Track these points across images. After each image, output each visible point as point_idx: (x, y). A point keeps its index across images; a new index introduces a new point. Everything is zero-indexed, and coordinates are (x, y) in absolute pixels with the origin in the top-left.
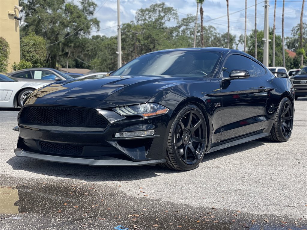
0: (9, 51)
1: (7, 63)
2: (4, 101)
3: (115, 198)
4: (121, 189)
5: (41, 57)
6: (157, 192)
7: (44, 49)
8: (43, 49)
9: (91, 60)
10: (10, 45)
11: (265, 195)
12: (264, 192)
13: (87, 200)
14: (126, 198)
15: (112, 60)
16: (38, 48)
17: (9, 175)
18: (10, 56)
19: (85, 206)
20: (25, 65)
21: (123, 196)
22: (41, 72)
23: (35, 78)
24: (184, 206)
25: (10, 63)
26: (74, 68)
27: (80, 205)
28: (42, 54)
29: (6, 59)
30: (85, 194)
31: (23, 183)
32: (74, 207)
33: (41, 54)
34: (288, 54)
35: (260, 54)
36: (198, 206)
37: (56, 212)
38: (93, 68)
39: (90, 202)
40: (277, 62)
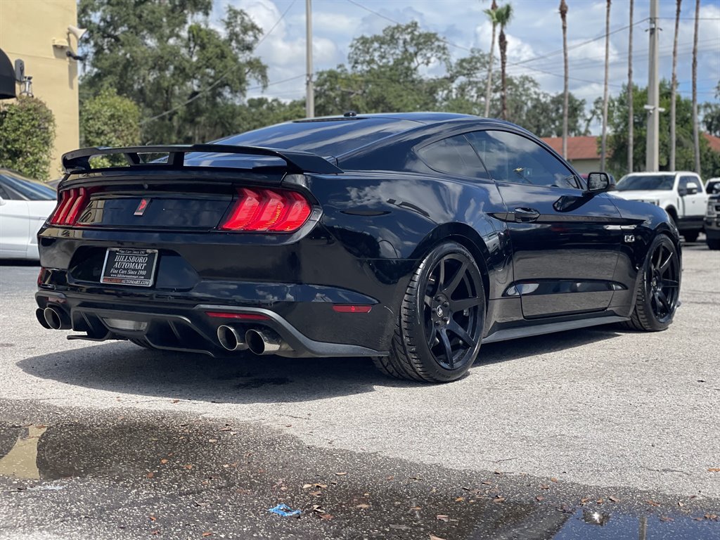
0: (54, 131)
1: (50, 159)
3: (276, 450)
4: (291, 431)
6: (374, 438)
7: (135, 127)
8: (131, 126)
10: (55, 117)
11: (618, 447)
12: (617, 441)
13: (214, 454)
14: (302, 449)
16: (121, 125)
17: (41, 401)
18: (56, 143)
21: (295, 446)
24: (431, 467)
25: (55, 159)
28: (130, 138)
29: (46, 148)
30: (210, 441)
31: (72, 417)
33: (128, 139)
34: (708, 142)
36: (463, 469)
37: (142, 477)
39: (220, 457)
40: (683, 161)
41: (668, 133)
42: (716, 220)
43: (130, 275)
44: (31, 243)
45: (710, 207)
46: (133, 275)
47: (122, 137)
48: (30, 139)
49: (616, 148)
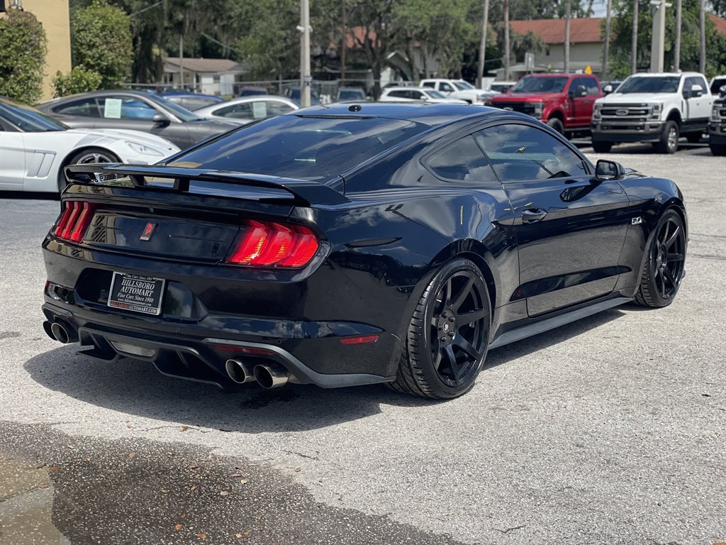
0: (45, 47)
1: (41, 76)
2: (36, 177)
3: (287, 509)
5: (120, 57)
8: (124, 37)
9: (239, 38)
10: (46, 32)
14: (313, 509)
15: (288, 40)
16: (113, 37)
18: (47, 58)
19: (220, 534)
20: (85, 79)
22: (120, 101)
23: (106, 115)
25: (47, 75)
26: (198, 57)
27: (209, 532)
28: (122, 50)
29: (38, 64)
30: (222, 493)
32: (197, 537)
33: (120, 51)
34: (714, 25)
35: (646, 26)
38: (242, 59)
40: (687, 46)
41: (673, 17)
42: (720, 125)
43: (137, 301)
44: (27, 176)
45: (715, 111)
46: (140, 301)
47: (115, 49)
48: (21, 55)
49: (619, 32)
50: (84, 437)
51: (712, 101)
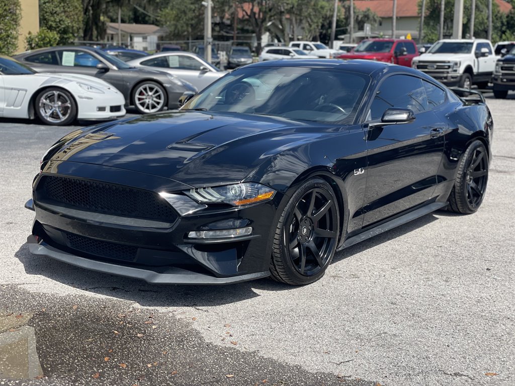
0: (20, 14)
1: (17, 35)
2: (12, 107)
5: (74, 22)
7: (80, 8)
8: (77, 8)
9: (161, 10)
10: (21, 3)
15: (196, 11)
16: (69, 8)
17: (18, 287)
18: (21, 22)
19: (136, 364)
20: (48, 37)
22: (73, 54)
23: (64, 63)
25: (21, 35)
26: (131, 23)
27: (129, 363)
28: (76, 17)
29: (15, 26)
30: (138, 335)
32: (119, 366)
33: (74, 18)
34: (498, 6)
35: (450, 5)
37: (91, 376)
38: (162, 25)
42: (501, 77)
44: (7, 106)
45: (497, 67)
47: (70, 16)
48: (3, 20)
49: (431, 10)
50: (41, 294)
51: (496, 60)
